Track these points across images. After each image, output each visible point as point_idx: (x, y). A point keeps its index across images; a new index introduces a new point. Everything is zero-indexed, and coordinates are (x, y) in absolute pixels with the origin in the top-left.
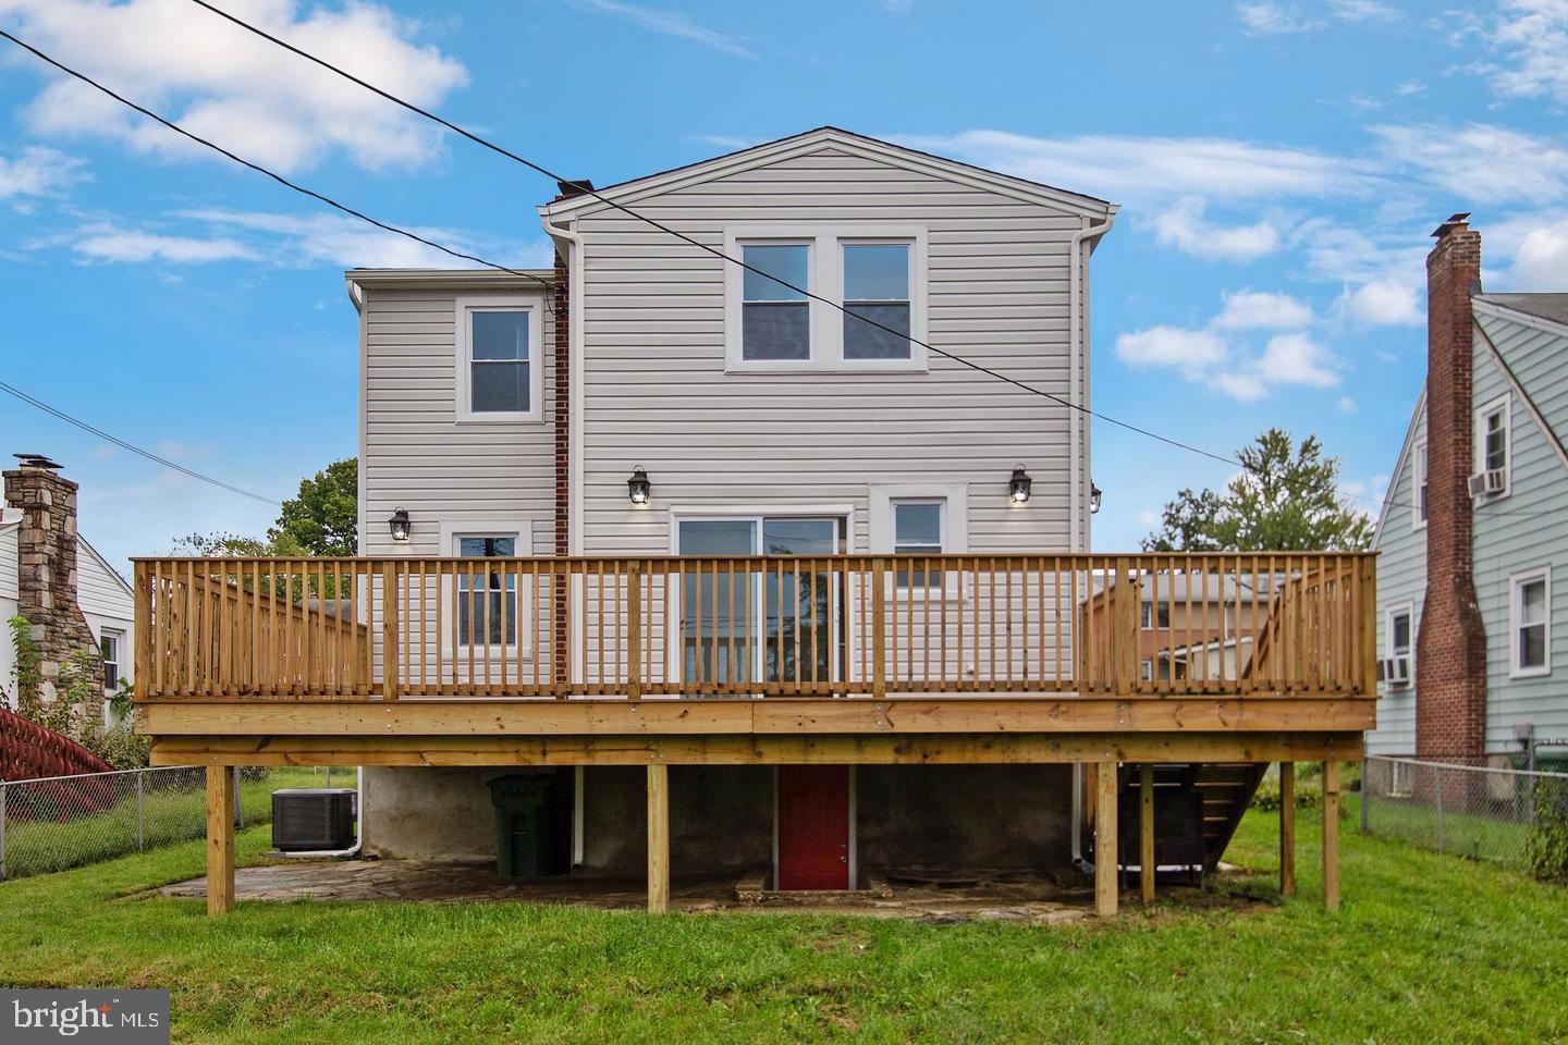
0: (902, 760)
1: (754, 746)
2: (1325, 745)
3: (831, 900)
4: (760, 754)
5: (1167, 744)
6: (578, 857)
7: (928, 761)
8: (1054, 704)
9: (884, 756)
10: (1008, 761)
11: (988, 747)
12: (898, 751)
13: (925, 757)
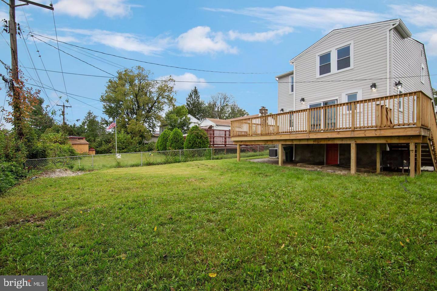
0: (314, 143)
1: (292, 141)
2: (409, 139)
3: (310, 167)
4: (293, 142)
5: (366, 139)
6: (294, 159)
7: (319, 143)
8: (338, 132)
9: (311, 142)
10: (333, 143)
11: (329, 140)
12: (314, 141)
13: (318, 142)
